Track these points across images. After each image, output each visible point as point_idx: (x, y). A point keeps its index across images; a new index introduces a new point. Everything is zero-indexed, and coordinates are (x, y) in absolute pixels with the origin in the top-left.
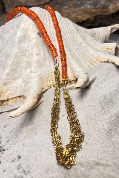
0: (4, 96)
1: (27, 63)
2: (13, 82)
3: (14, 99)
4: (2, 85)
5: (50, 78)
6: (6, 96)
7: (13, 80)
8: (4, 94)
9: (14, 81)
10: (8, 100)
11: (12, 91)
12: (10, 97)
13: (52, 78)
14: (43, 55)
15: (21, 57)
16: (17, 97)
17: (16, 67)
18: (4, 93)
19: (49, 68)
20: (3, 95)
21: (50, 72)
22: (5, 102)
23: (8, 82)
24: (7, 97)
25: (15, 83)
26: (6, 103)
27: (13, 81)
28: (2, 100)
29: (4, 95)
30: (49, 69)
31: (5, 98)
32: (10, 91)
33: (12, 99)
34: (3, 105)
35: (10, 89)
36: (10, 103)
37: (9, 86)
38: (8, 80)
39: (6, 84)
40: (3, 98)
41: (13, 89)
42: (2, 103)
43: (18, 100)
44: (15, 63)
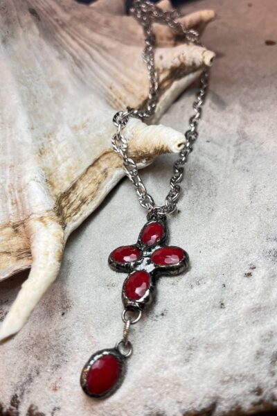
0: (60, 181)
1: (52, 87)
2: (53, 142)
3: (86, 177)
4: (37, 155)
5: (116, 100)
6: (65, 177)
7: (49, 137)
8: (55, 176)
9: (51, 139)
10: (74, 187)
11: (69, 160)
12: (76, 176)
13: (120, 98)
14: (71, 57)
15: (28, 78)
16: (91, 166)
17: (34, 104)
18: (54, 174)
19: (99, 81)
20: (57, 179)
21: (107, 88)
22: (71, 195)
23: (43, 144)
24: (68, 178)
25: (58, 142)
26: (75, 196)
27: (50, 141)
28: (63, 192)
29: (59, 177)
30: (102, 83)
31: (67, 185)
32: (63, 162)
33: (81, 178)
34: (72, 204)
35: (59, 158)
36: (84, 188)
37: (51, 153)
38: (40, 142)
39: (42, 151)
40: (62, 186)
41: (68, 155)
42: (67, 200)
43: (96, 173)
44: (27, 94)
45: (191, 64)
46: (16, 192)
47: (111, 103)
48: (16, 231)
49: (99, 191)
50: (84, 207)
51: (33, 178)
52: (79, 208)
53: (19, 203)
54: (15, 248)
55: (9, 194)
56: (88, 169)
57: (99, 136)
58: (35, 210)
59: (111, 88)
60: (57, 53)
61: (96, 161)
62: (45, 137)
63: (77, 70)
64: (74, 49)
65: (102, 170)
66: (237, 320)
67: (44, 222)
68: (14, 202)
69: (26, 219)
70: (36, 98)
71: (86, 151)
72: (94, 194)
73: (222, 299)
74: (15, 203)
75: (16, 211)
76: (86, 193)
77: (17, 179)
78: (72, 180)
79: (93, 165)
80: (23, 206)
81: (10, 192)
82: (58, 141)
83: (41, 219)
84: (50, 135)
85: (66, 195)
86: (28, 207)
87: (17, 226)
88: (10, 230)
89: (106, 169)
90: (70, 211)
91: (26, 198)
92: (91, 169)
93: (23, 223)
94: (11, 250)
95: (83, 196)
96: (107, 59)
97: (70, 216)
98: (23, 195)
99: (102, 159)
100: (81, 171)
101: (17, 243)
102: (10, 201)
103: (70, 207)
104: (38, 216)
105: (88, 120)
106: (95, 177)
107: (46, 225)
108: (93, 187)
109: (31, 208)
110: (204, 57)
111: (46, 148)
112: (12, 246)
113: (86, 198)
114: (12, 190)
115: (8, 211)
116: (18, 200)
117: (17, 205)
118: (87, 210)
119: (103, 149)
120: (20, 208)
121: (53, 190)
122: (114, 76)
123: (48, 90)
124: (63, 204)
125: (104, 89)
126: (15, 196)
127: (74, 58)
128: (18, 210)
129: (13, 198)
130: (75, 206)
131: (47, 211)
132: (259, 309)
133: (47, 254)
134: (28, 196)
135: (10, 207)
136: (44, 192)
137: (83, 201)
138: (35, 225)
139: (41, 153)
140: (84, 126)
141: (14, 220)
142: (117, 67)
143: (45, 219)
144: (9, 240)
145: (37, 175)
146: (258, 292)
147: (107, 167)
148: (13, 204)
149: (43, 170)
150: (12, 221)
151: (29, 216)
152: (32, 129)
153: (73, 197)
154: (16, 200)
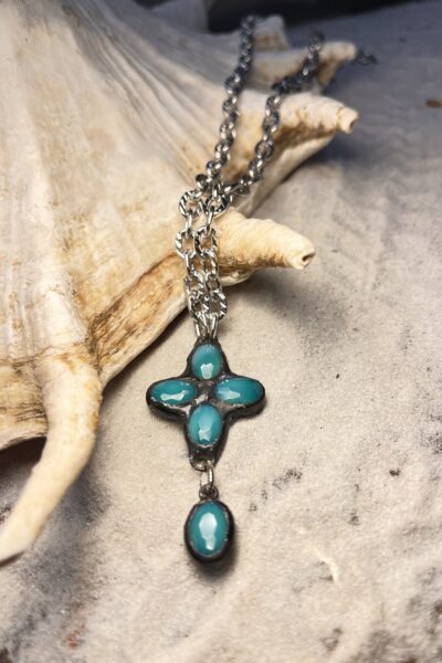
0: (96, 295)
1: (90, 138)
2: (87, 229)
3: (138, 291)
4: (61, 249)
5: (191, 170)
6: (104, 290)
7: (80, 220)
8: (88, 286)
9: (84, 223)
10: (116, 306)
11: (111, 261)
12: (120, 288)
14: (125, 92)
15: (54, 119)
16: (145, 274)
17: (60, 162)
18: (87, 282)
19: (167, 136)
20: (91, 292)
21: (178, 149)
22: (112, 318)
23: (70, 232)
24: (109, 292)
25: (95, 230)
26: (118, 321)
27: (83, 227)
28: (99, 312)
29: (93, 288)
30: (169, 139)
31: (107, 302)
32: (102, 263)
33: (129, 292)
34: (113, 333)
35: (96, 257)
36: (133, 310)
37: (83, 247)
38: (66, 227)
39: (70, 242)
40: (98, 303)
41: (110, 253)
42: (104, 328)
43: (154, 285)
44: (49, 146)
45: (316, 125)
46: (23, 307)
47: (184, 173)
48: (19, 373)
49: (158, 317)
50: (130, 340)
51: (53, 286)
52: (122, 341)
53: (27, 327)
54: (16, 401)
55: (10, 310)
56: (141, 278)
57: (164, 226)
58: (56, 341)
59: (184, 149)
60: (103, 83)
61: (156, 266)
62: (75, 219)
63: (134, 115)
64: (130, 79)
65: (164, 281)
66: (378, 546)
67: (69, 363)
68: (18, 324)
69: (37, 355)
70: (63, 153)
71: (140, 249)
72: (148, 320)
73: (355, 510)
74: (19, 326)
75: (19, 339)
76: (136, 317)
77: (25, 286)
78: (115, 294)
79: (149, 273)
80: (34, 331)
81: (12, 307)
82: (95, 228)
83: (65, 357)
84: (83, 216)
85: (103, 318)
86: (42, 335)
87: (21, 364)
88: (8, 370)
89: (170, 281)
90: (108, 345)
91: (39, 319)
92: (146, 279)
93: (31, 361)
94: (7, 405)
95: (131, 323)
96: (180, 101)
97: (108, 354)
98: (35, 314)
99: (165, 264)
100: (130, 282)
101: (19, 392)
102: (10, 322)
103: (108, 338)
104: (60, 352)
105: (146, 199)
106: (152, 293)
107: (72, 368)
108: (146, 308)
109: (47, 337)
110: (340, 118)
111: (75, 237)
112: (9, 396)
113: (135, 325)
114: (15, 303)
115: (6, 338)
116: (26, 321)
117: (23, 331)
118: (137, 345)
119: (168, 247)
120: (28, 334)
121: (83, 308)
122: (190, 131)
123: (85, 142)
124: (98, 333)
125: (173, 149)
126: (20, 314)
127: (129, 93)
128: (24, 339)
129: (17, 317)
130: (116, 338)
131: (75, 345)
132: (414, 530)
133: (75, 418)
134: (45, 317)
135: (11, 332)
136: (70, 312)
137: (131, 331)
138: (54, 366)
139: (67, 245)
140: (139, 208)
141: (15, 354)
142: (196, 117)
143: (70, 358)
144: (6, 386)
145: (59, 282)
146: (412, 503)
147: (171, 277)
148: (15, 327)
149: (70, 274)
150: (13, 356)
151: (44, 351)
152: (56, 204)
153: (114, 323)
154: (21, 321)
